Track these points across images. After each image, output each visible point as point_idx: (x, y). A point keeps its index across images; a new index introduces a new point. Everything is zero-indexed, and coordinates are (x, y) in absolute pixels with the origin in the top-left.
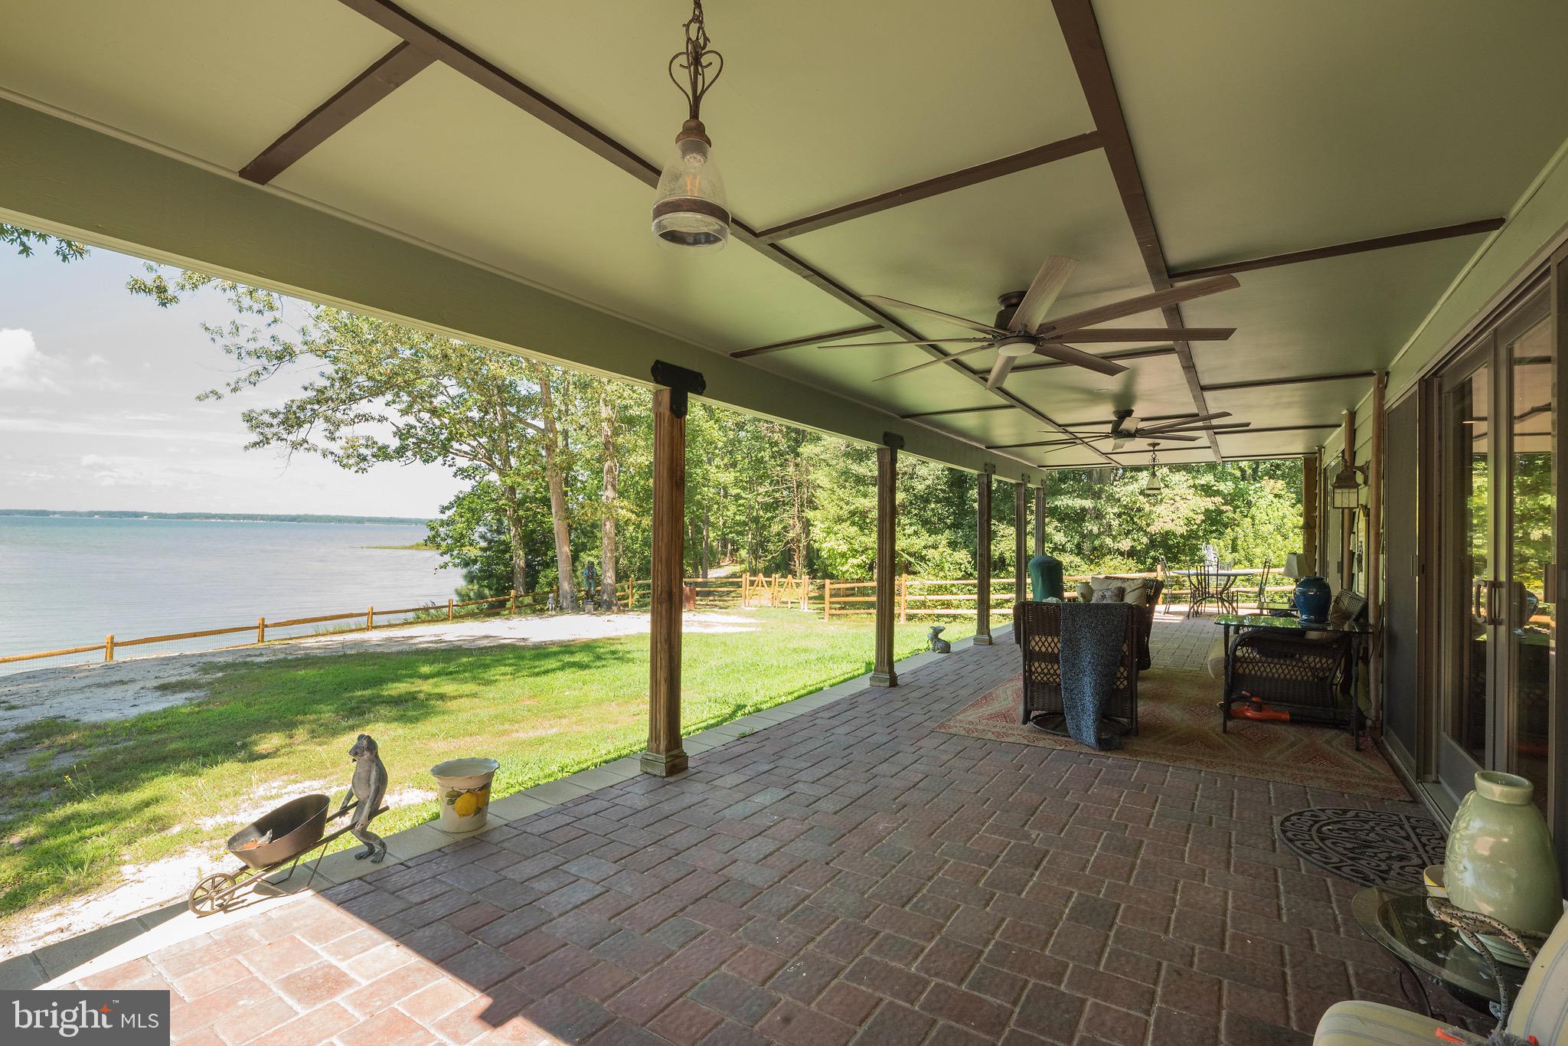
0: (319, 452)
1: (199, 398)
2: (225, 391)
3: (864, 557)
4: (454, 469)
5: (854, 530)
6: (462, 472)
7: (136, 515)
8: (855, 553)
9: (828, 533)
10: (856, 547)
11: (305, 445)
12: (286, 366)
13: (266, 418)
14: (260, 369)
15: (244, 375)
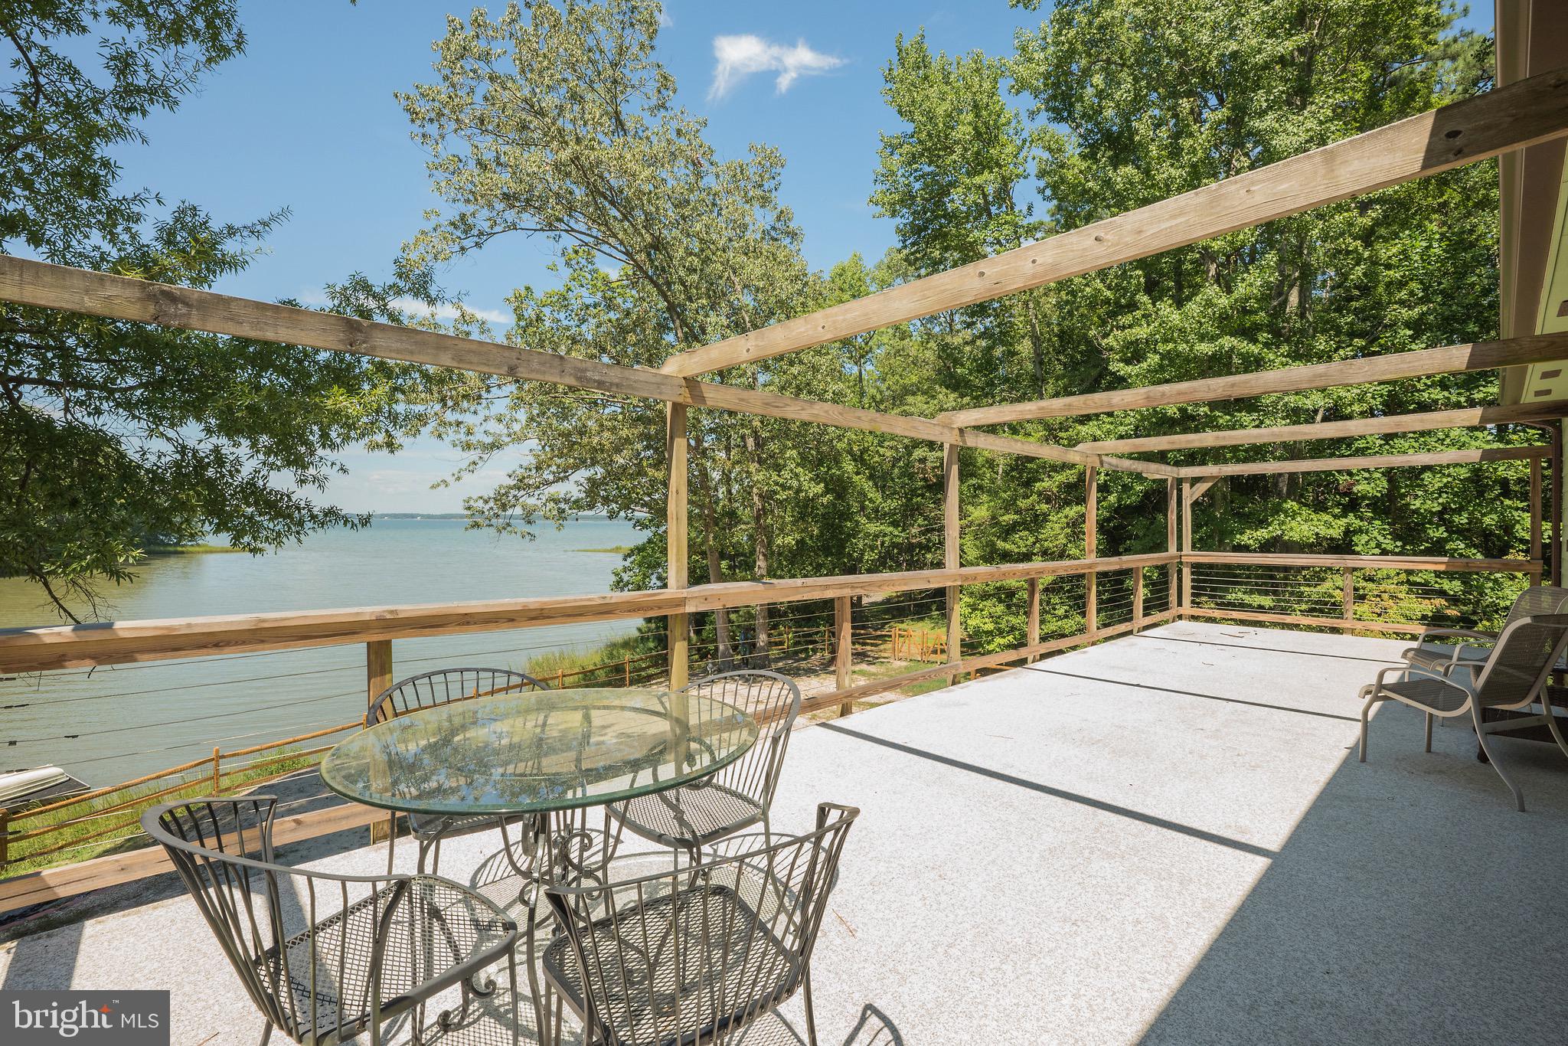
0: (519, 534)
1: (433, 487)
2: (450, 479)
3: (1010, 638)
4: (633, 522)
5: (1000, 608)
6: (641, 524)
7: (413, 516)
8: (1001, 633)
9: (974, 610)
10: (1002, 626)
11: (509, 529)
12: (496, 454)
13: (480, 503)
14: (476, 459)
15: (464, 465)
